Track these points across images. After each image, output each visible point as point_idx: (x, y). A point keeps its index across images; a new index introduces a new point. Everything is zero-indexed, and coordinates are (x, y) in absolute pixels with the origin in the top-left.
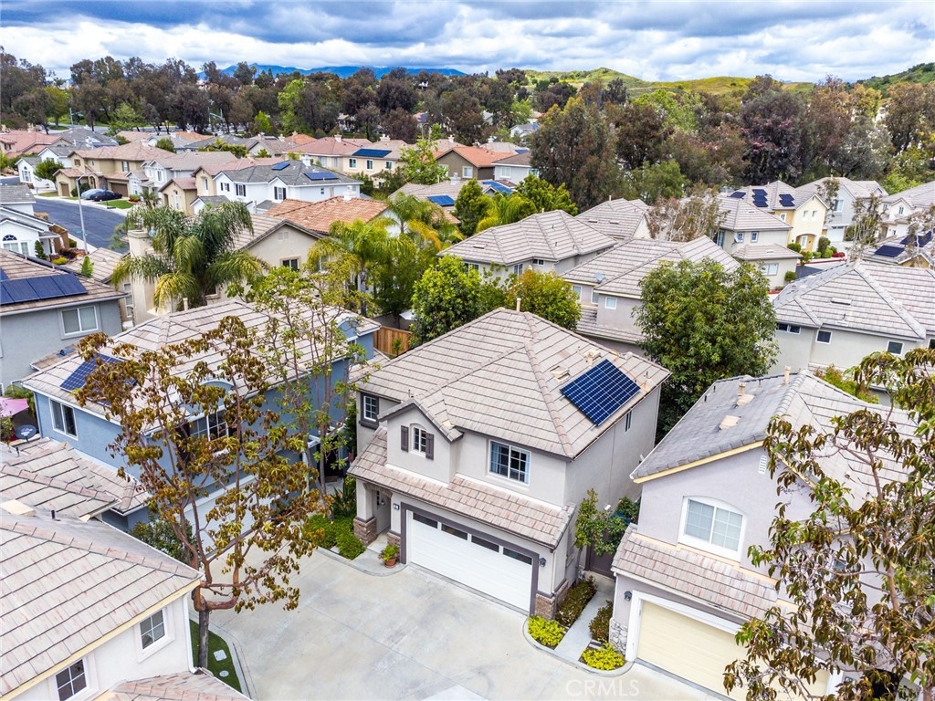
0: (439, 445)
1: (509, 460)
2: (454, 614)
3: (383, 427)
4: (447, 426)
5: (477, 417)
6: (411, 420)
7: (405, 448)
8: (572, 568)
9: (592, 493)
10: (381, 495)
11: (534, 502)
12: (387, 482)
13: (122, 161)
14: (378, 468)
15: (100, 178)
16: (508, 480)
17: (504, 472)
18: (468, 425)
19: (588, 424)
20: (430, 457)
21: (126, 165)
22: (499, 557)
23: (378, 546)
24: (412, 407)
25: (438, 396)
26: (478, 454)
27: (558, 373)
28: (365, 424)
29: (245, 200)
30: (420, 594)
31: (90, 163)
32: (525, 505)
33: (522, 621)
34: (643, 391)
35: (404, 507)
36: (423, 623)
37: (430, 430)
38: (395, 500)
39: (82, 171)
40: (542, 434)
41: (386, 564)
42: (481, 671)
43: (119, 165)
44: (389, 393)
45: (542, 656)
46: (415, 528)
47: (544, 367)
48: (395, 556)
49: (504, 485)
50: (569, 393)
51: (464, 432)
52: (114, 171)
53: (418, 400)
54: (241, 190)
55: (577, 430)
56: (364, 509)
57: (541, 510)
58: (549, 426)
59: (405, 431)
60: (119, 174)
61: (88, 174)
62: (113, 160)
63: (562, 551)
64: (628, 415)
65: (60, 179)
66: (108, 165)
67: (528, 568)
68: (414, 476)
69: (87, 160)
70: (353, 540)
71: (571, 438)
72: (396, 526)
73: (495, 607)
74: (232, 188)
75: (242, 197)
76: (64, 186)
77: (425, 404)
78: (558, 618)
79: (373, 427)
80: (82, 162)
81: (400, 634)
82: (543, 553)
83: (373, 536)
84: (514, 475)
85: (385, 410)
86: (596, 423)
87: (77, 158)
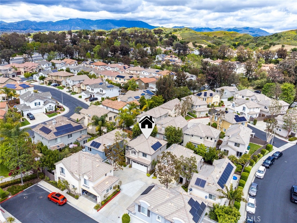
0: (136, 153)
1: (145, 155)
2: (138, 173)
3: (129, 150)
4: (137, 151)
5: (141, 150)
6: (133, 150)
7: (132, 153)
8: (152, 168)
9: (154, 159)
10: (129, 159)
11: (147, 160)
12: (130, 157)
13: (60, 76)
14: (129, 156)
15: (55, 80)
16: (144, 157)
17: (144, 156)
18: (140, 151)
19: (154, 151)
20: (135, 154)
21: (61, 77)
22: (143, 166)
23: (128, 165)
24: (133, 148)
25: (136, 147)
26: (141, 154)
27: (151, 144)
28: (126, 149)
29: (94, 92)
30: (134, 171)
31: (52, 77)
32: (146, 160)
33: (146, 174)
34: (163, 145)
35: (132, 160)
36: (134, 174)
37: (135, 151)
38: (131, 160)
39: (50, 78)
40: (148, 152)
41: (129, 168)
42: (141, 179)
43: (59, 77)
44: (130, 146)
45: (148, 178)
46: (133, 163)
47: (149, 143)
48: (131, 167)
49: (144, 158)
50: (152, 147)
51: (139, 151)
52: (58, 79)
53: (134, 147)
54: (93, 90)
55: (153, 151)
56: (126, 161)
57: (148, 161)
58: (149, 151)
59: (132, 151)
60: (59, 79)
61: (52, 79)
62: (58, 76)
63: (150, 165)
64: (161, 149)
65: (45, 80)
66: (57, 77)
67: (147, 168)
68: (133, 157)
69: (51, 76)
70: (125, 165)
71: (152, 153)
72: (131, 163)
73: (142, 172)
74: (90, 89)
75: (93, 91)
76: (46, 82)
77: (135, 148)
78: (150, 174)
79: (128, 150)
80: (50, 76)
81: (132, 175)
82: (148, 166)
83: (128, 164)
84: (145, 157)
85: (129, 148)
86: (155, 150)
87: (49, 75)
